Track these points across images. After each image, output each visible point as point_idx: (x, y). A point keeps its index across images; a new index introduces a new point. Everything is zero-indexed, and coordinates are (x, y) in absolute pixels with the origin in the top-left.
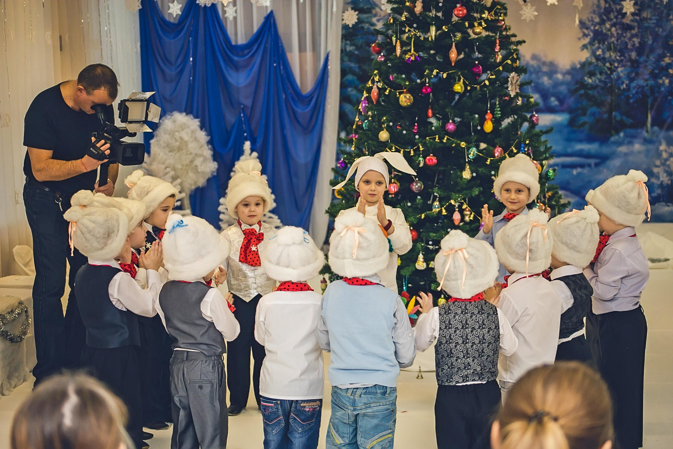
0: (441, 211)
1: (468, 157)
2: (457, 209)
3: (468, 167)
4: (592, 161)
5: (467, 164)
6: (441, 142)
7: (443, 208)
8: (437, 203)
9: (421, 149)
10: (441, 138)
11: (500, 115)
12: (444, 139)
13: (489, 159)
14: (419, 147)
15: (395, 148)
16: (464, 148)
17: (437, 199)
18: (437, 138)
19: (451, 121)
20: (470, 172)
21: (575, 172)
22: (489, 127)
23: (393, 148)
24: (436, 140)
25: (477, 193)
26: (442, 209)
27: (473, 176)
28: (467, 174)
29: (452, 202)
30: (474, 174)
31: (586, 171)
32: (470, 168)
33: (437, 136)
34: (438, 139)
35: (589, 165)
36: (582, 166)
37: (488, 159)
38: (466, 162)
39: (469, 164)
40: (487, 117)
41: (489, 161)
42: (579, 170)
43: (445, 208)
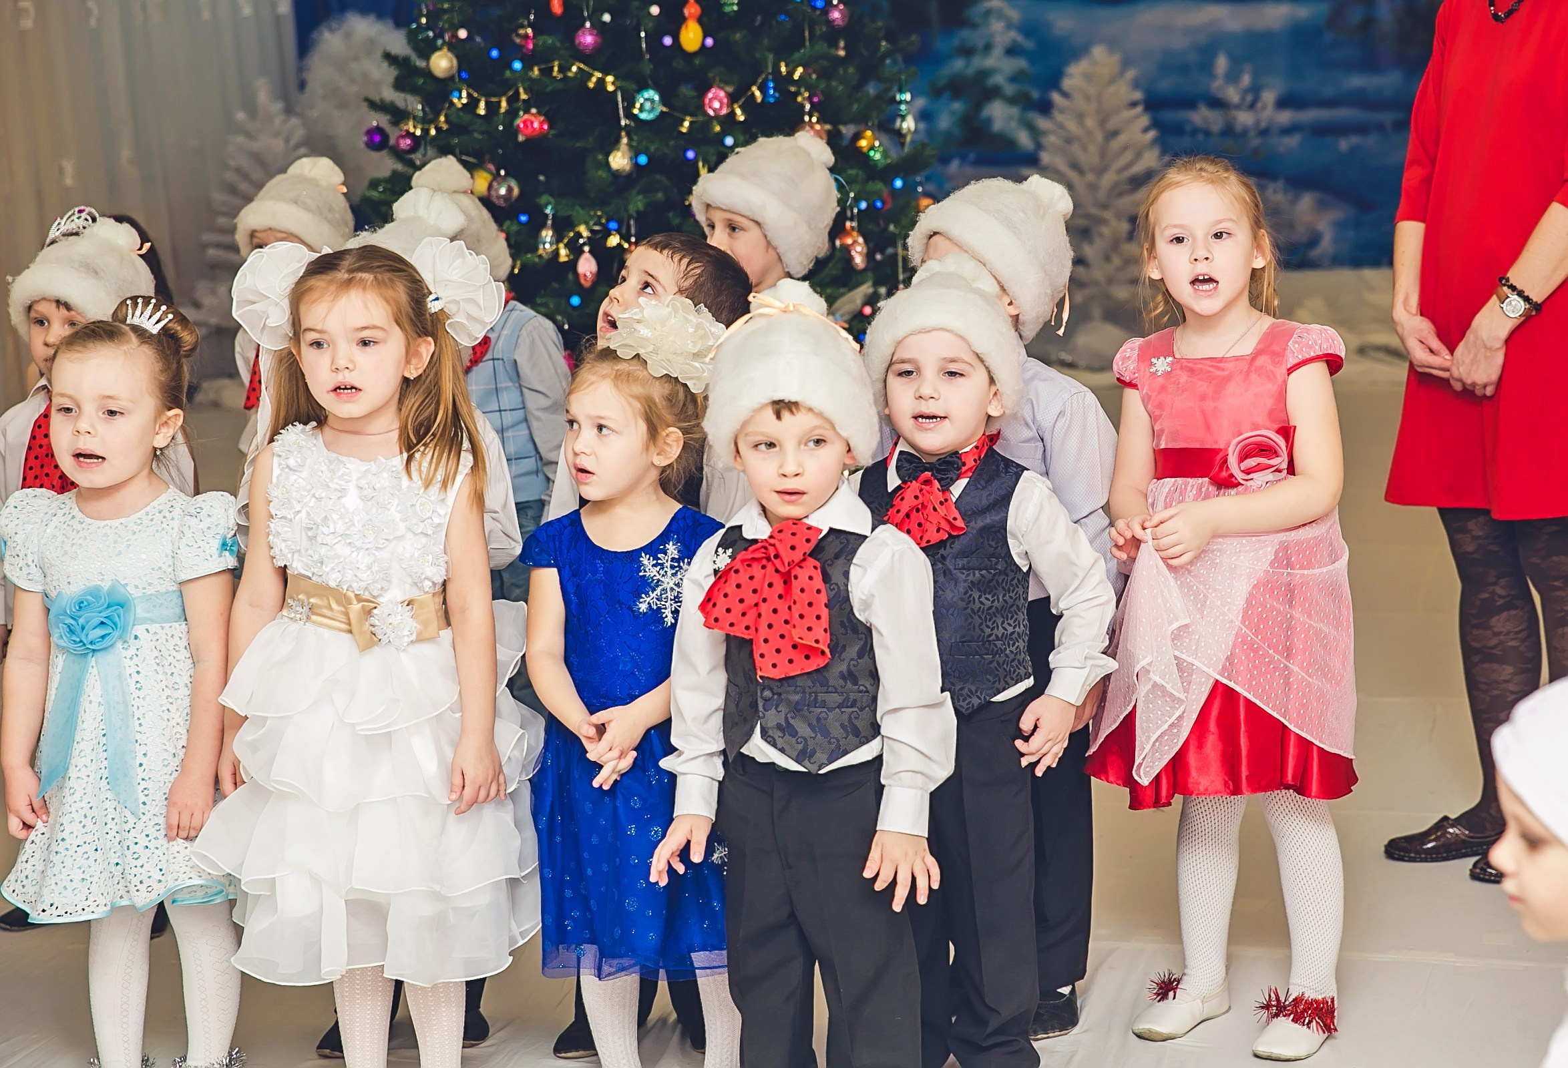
0: (556, 253)
1: (629, 115)
2: (586, 249)
3: (625, 140)
4: (1387, 117)
5: (623, 134)
6: (566, 78)
7: (561, 245)
8: (547, 234)
9: (524, 96)
10: (564, 69)
11: (735, 8)
12: (570, 69)
13: (688, 118)
14: (517, 93)
15: (469, 95)
16: (614, 92)
17: (550, 222)
18: (556, 69)
19: (588, 24)
20: (628, 155)
21: (1344, 144)
22: (692, 37)
23: (464, 94)
24: (555, 74)
25: (640, 206)
26: (557, 250)
27: (637, 165)
28: (619, 160)
29: (583, 229)
30: (643, 160)
31: (1371, 142)
32: (629, 145)
33: (556, 63)
34: (560, 71)
35: (1380, 128)
36: (1361, 129)
37: (684, 120)
38: (620, 128)
39: (629, 135)
40: (686, 12)
41: (686, 124)
42: (1355, 140)
43: (566, 246)
